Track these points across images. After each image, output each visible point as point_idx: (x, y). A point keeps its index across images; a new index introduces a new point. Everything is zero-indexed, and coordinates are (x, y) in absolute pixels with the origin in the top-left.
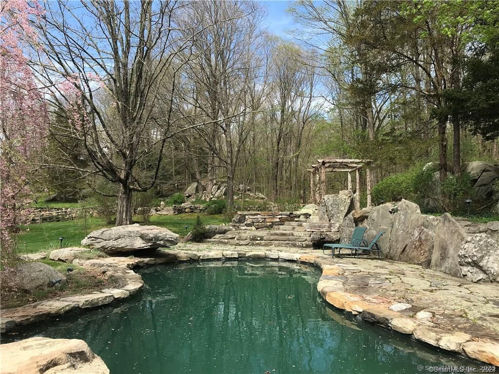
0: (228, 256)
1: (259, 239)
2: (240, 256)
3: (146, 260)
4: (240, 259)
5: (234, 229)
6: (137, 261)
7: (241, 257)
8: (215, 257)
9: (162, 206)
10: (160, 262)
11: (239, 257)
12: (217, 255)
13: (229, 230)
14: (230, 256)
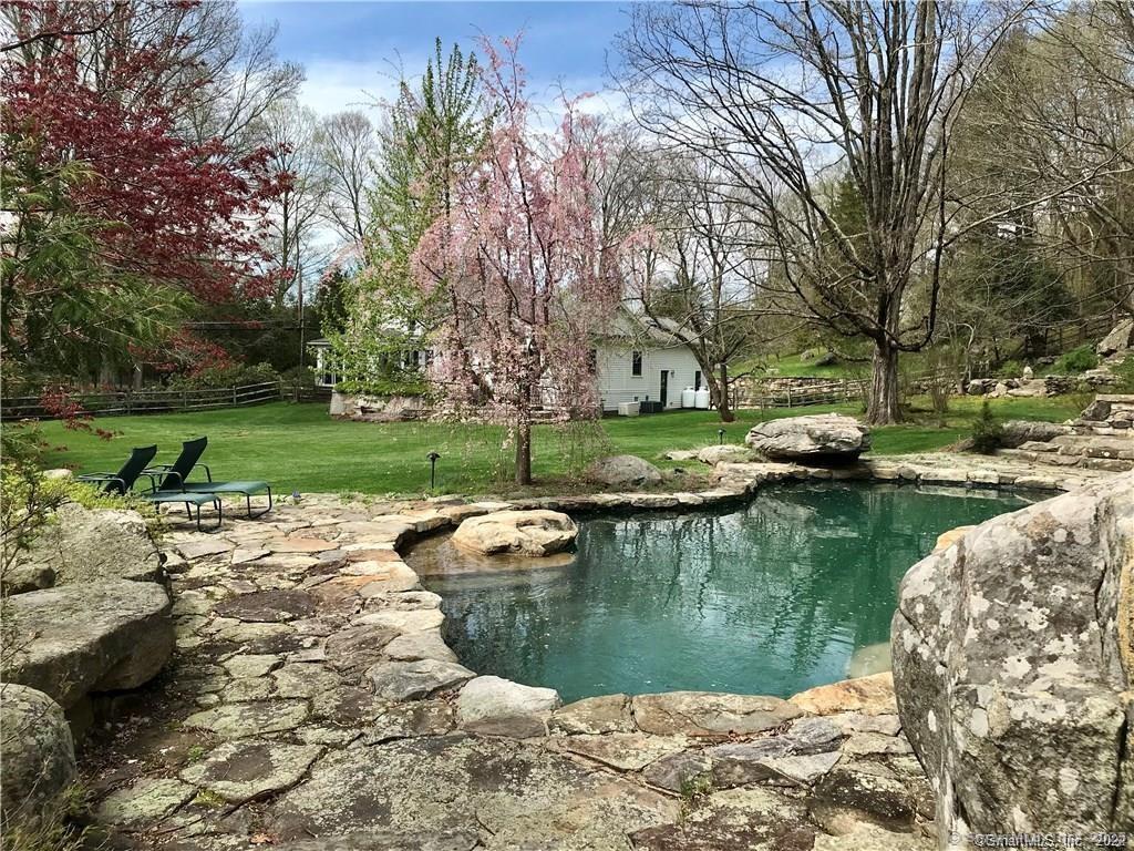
0: (977, 480)
1: (1107, 454)
2: (1003, 481)
3: (812, 471)
4: (1003, 487)
5: (1074, 433)
6: (792, 470)
7: (1004, 484)
8: (951, 479)
9: (1024, 378)
10: (838, 476)
11: (999, 483)
12: (955, 475)
13: (1059, 435)
14: (982, 480)
